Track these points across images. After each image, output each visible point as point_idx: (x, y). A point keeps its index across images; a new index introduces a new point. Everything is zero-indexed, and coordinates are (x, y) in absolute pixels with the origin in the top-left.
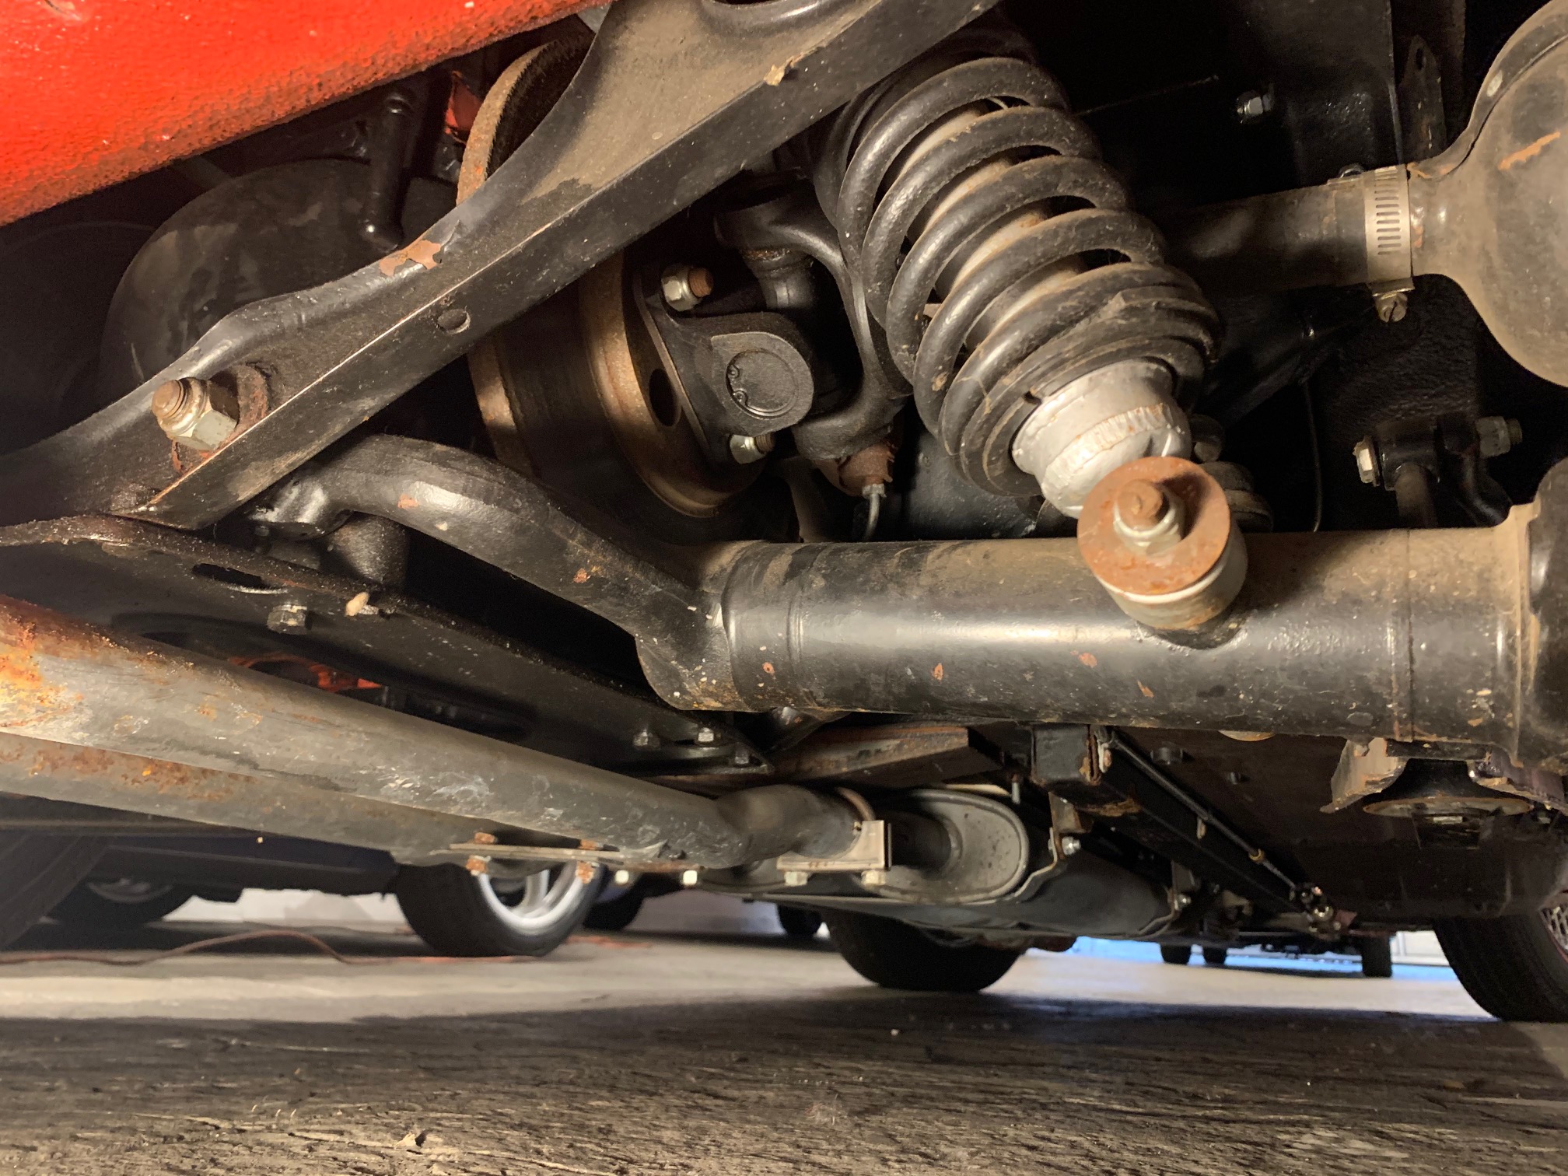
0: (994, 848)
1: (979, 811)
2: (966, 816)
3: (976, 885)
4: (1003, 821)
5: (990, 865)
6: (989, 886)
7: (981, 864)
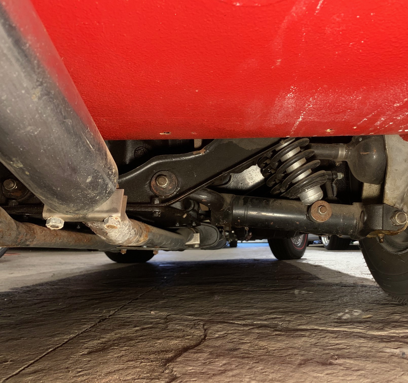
0: (211, 235)
1: (207, 227)
2: (204, 228)
3: (207, 244)
4: (213, 229)
5: (210, 239)
6: (210, 244)
7: (208, 239)
